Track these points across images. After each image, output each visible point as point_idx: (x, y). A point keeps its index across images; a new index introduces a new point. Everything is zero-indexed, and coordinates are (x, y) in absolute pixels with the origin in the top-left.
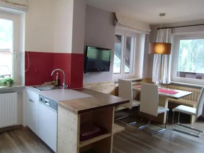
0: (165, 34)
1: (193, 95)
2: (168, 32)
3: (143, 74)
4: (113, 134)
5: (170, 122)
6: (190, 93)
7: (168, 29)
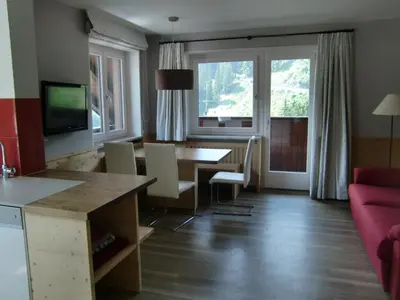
0: (174, 52)
1: (232, 154)
2: (178, 50)
3: (143, 128)
4: (139, 243)
5: (205, 204)
6: (229, 151)
7: (178, 44)
